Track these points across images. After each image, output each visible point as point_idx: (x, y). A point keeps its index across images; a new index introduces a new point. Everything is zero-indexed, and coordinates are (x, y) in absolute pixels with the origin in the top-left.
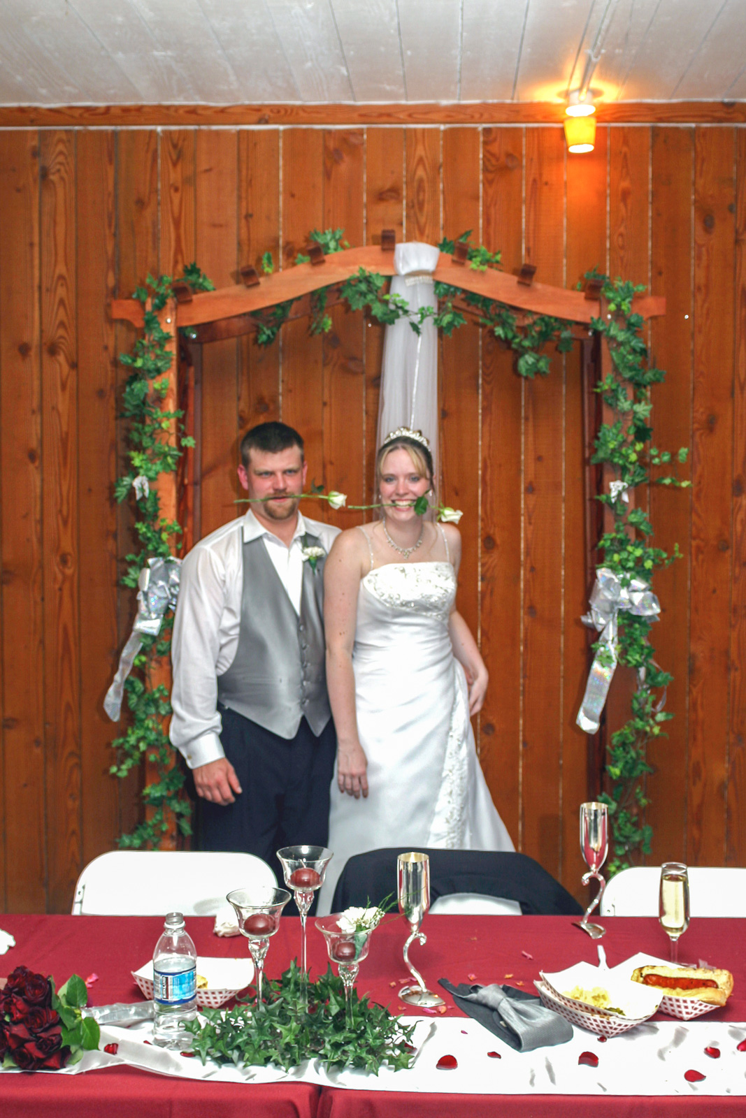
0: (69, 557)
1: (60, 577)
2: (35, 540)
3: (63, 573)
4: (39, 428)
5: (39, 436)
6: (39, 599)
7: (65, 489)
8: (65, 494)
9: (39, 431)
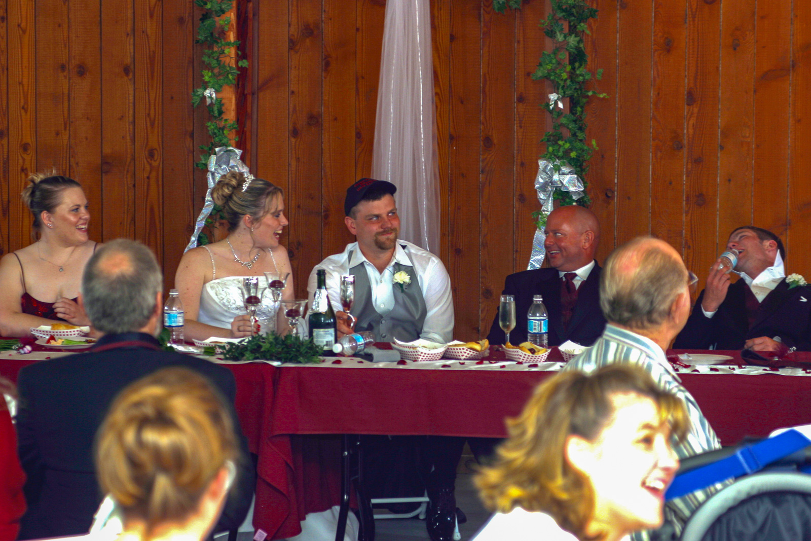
0: (156, 152)
1: (148, 168)
2: (128, 138)
3: (150, 165)
4: (132, 47)
5: (132, 54)
6: (131, 186)
7: (152, 96)
8: (152, 102)
9: (132, 51)
